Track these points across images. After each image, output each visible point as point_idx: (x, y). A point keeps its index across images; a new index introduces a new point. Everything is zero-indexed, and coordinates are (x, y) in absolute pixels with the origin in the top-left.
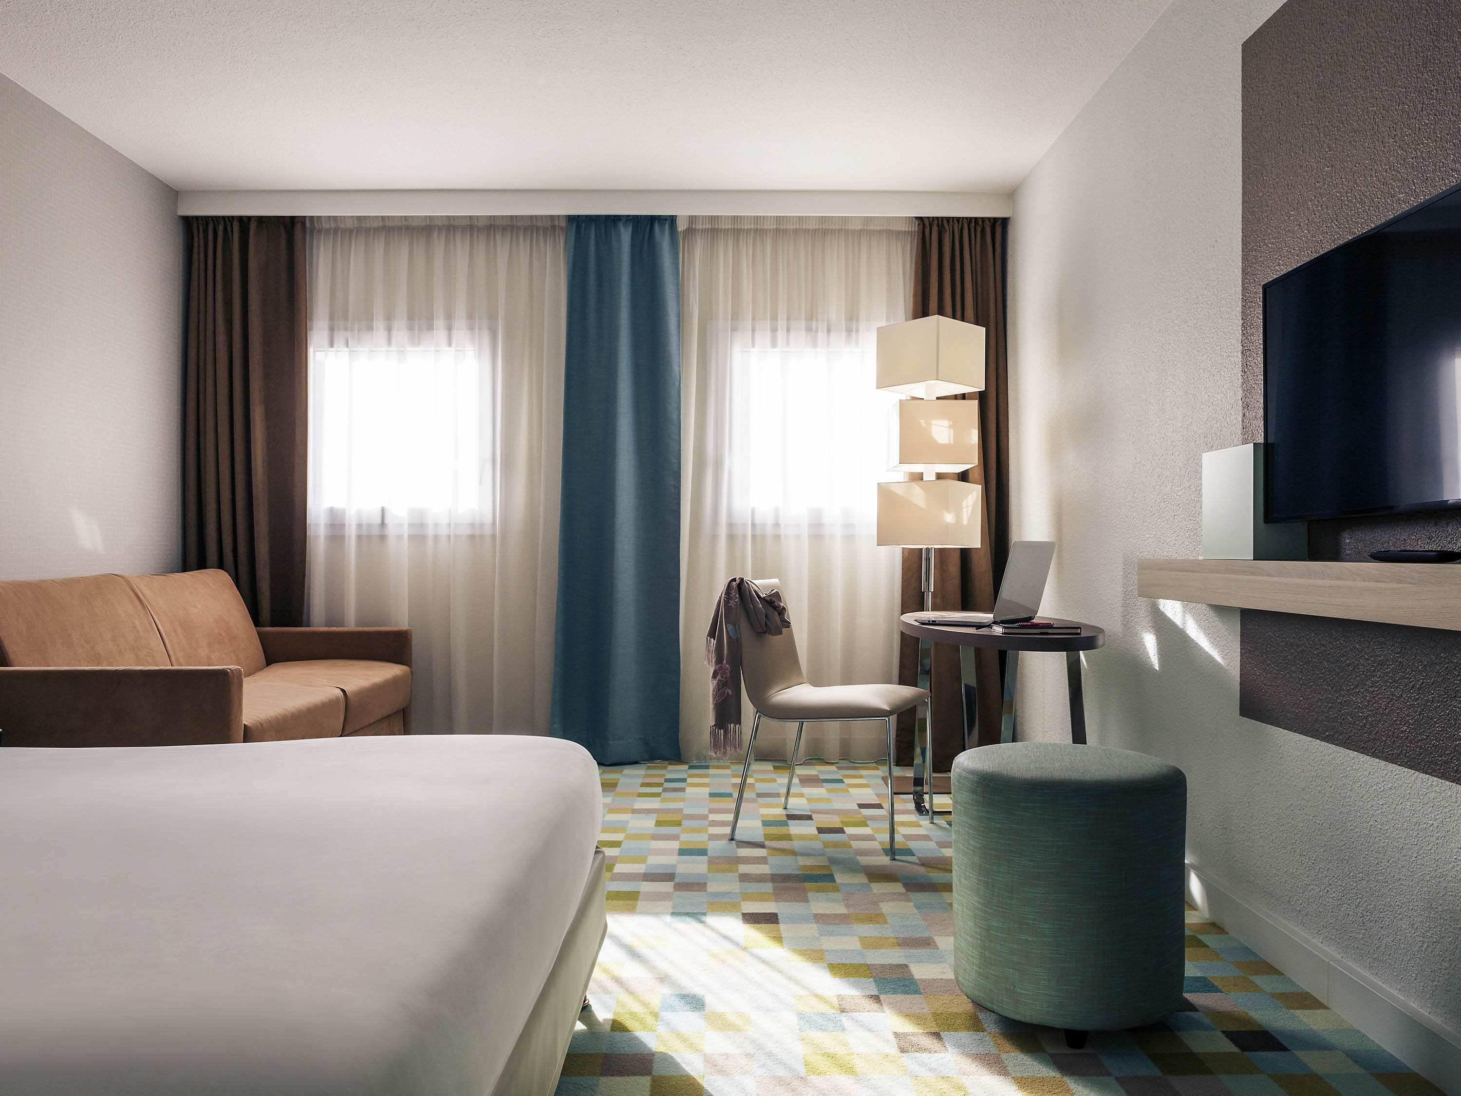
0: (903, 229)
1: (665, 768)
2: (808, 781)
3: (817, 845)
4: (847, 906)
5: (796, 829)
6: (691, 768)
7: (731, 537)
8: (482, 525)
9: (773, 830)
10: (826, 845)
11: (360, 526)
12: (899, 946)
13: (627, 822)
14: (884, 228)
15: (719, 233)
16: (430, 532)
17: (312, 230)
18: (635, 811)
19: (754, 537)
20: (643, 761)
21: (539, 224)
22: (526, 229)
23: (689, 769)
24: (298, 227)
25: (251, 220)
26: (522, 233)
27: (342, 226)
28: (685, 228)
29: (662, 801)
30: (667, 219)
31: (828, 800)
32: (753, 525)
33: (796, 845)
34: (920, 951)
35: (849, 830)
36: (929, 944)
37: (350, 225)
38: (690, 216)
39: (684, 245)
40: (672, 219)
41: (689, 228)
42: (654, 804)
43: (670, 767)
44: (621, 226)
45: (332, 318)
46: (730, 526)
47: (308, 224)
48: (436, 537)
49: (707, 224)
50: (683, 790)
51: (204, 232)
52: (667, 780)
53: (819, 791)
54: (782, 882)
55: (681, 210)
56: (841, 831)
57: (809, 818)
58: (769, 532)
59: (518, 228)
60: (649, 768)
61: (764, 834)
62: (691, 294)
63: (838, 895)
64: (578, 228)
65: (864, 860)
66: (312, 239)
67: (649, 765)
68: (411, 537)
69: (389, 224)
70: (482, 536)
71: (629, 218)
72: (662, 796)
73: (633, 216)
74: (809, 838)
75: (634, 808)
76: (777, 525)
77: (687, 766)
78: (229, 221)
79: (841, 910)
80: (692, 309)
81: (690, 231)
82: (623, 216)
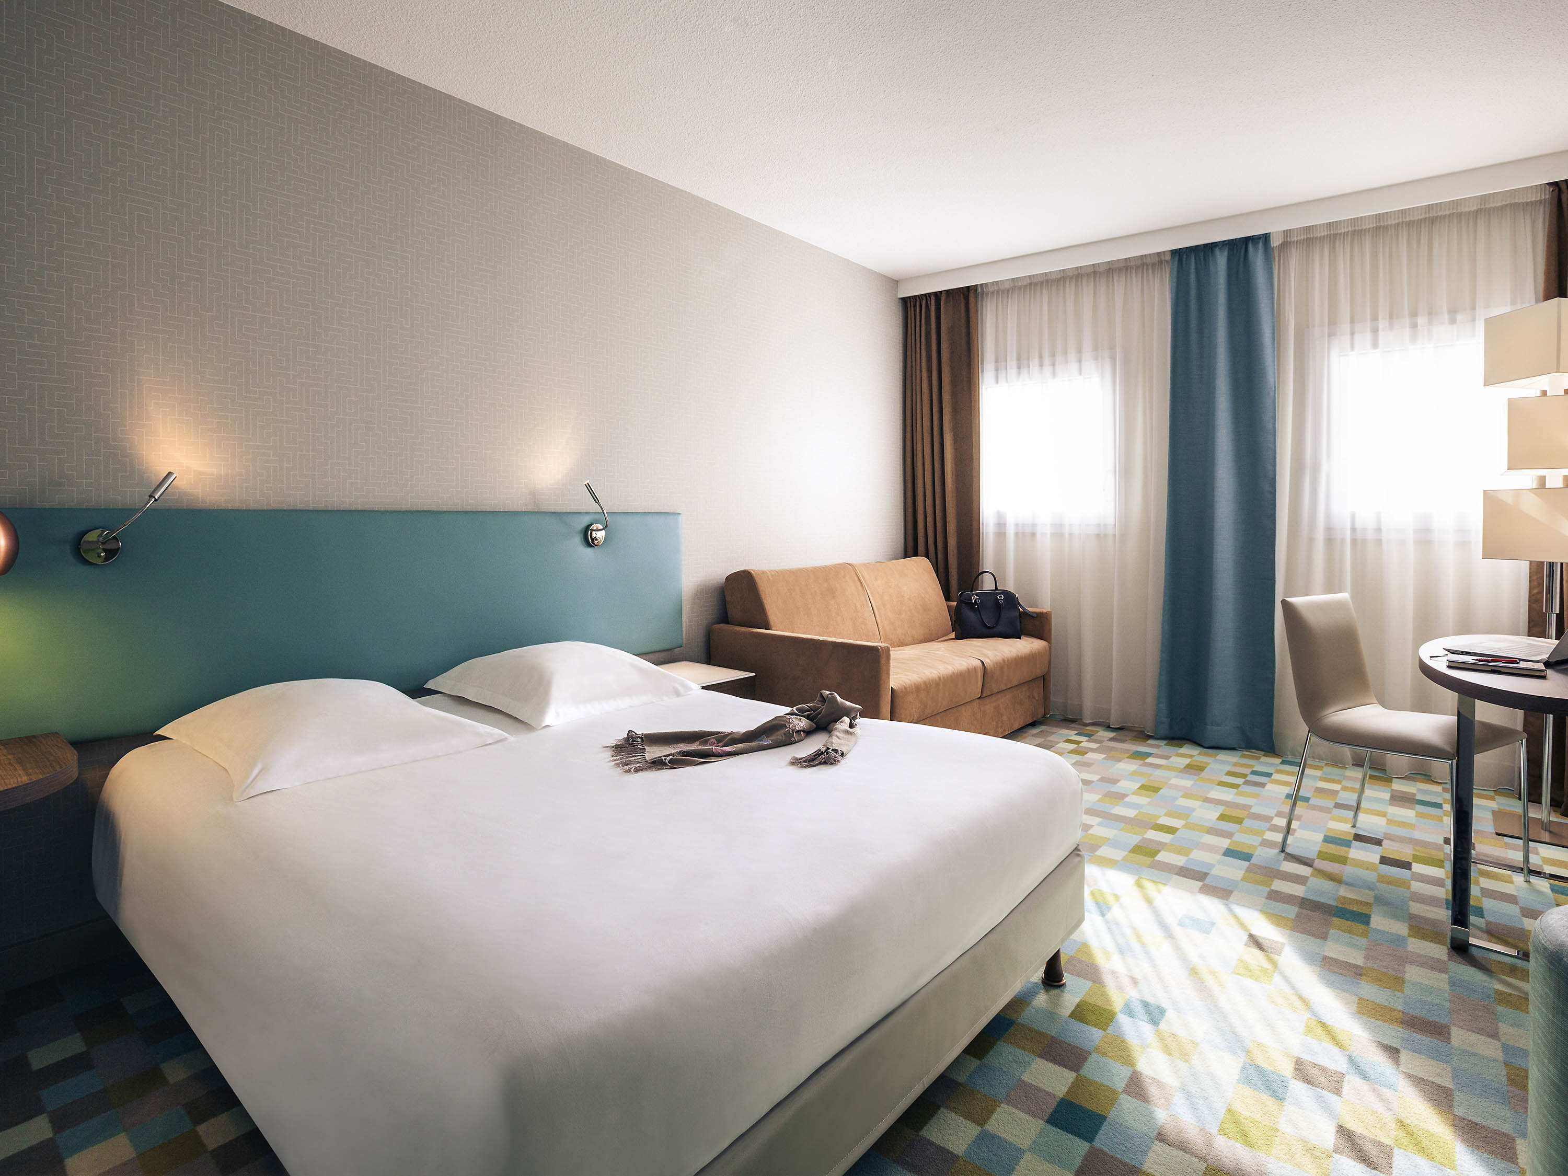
0: (1534, 199)
1: (1258, 758)
2: (1400, 799)
3: (1371, 876)
4: (1367, 958)
5: (1358, 852)
6: (1283, 762)
7: (1330, 542)
8: (1105, 525)
9: (1333, 849)
10: (1383, 879)
11: (1017, 525)
12: (1402, 1023)
13: (1194, 809)
14: (1508, 202)
15: (1314, 241)
16: (1067, 531)
17: (982, 294)
18: (1207, 800)
19: (1354, 541)
20: (1239, 748)
21: (1149, 261)
22: (1137, 267)
23: (1281, 763)
24: (972, 294)
25: (942, 294)
26: (1134, 271)
27: (1002, 287)
28: (1280, 242)
29: (1237, 794)
30: (1260, 238)
31: (1411, 826)
32: (1353, 529)
33: (1348, 871)
34: (1424, 1038)
35: (1417, 868)
36: (1440, 1034)
37: (1007, 286)
38: (1284, 231)
39: (1279, 256)
40: (1266, 237)
41: (1284, 241)
42: (1227, 795)
43: (1264, 759)
44: (1217, 251)
45: (997, 361)
46: (1329, 529)
47: (979, 290)
48: (1070, 535)
49: (1302, 234)
50: (1263, 785)
51: (914, 307)
52: (1254, 773)
53: (1407, 814)
54: (1309, 910)
55: (1274, 227)
56: (1407, 865)
57: (1378, 842)
58: (1370, 536)
59: (1131, 268)
60: (1243, 756)
61: (1320, 851)
62: (1287, 307)
63: (1363, 942)
64: (1180, 260)
65: (1416, 908)
66: (982, 301)
67: (1245, 753)
68: (1053, 535)
69: (1034, 280)
70: (1106, 535)
71: (1225, 243)
72: (1240, 789)
73: (1228, 240)
74: (1368, 866)
75: (1208, 796)
76: (1379, 530)
77: (1281, 760)
78: (929, 296)
79: (1358, 959)
80: (1288, 320)
81: (1285, 245)
82: (1219, 242)
